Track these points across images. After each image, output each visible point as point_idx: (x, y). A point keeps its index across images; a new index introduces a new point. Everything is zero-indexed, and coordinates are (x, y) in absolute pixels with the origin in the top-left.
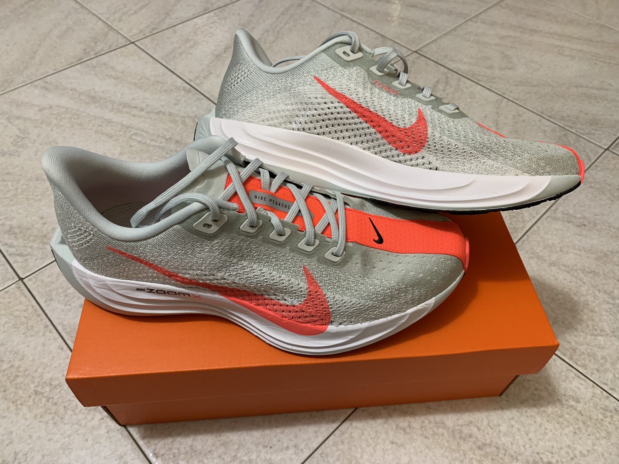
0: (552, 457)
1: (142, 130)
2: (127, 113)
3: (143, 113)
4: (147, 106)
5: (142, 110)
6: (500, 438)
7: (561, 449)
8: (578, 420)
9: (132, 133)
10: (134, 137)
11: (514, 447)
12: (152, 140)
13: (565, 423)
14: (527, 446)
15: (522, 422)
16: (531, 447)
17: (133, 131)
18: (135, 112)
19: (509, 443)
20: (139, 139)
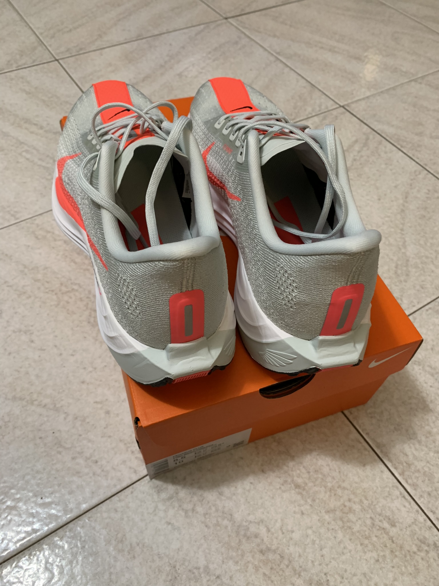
0: (341, 582)
1: (34, 148)
2: (26, 129)
3: (41, 131)
4: (48, 124)
5: (42, 128)
6: (289, 546)
7: (355, 575)
8: (386, 546)
9: (23, 149)
10: (24, 154)
11: (302, 560)
12: (40, 159)
13: (370, 547)
14: (316, 563)
15: (320, 534)
16: (320, 565)
17: (26, 148)
18: (34, 128)
19: (297, 554)
20: (28, 156)
